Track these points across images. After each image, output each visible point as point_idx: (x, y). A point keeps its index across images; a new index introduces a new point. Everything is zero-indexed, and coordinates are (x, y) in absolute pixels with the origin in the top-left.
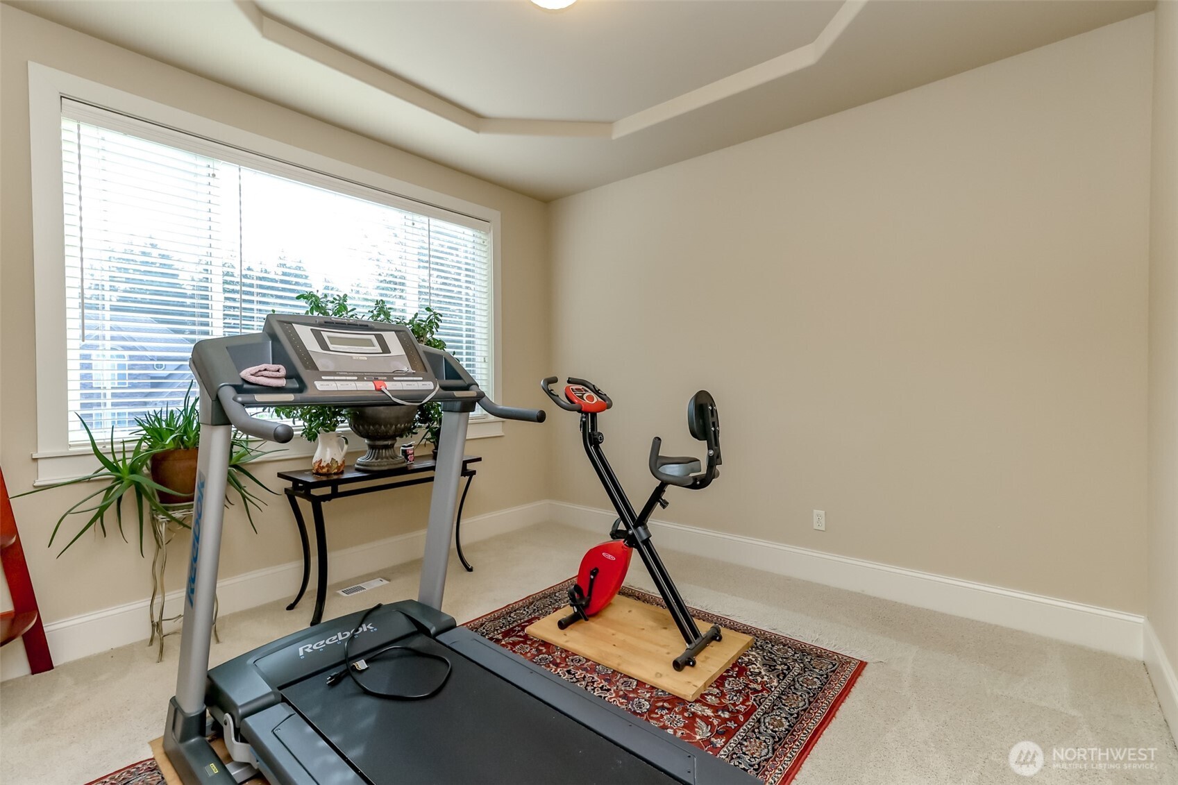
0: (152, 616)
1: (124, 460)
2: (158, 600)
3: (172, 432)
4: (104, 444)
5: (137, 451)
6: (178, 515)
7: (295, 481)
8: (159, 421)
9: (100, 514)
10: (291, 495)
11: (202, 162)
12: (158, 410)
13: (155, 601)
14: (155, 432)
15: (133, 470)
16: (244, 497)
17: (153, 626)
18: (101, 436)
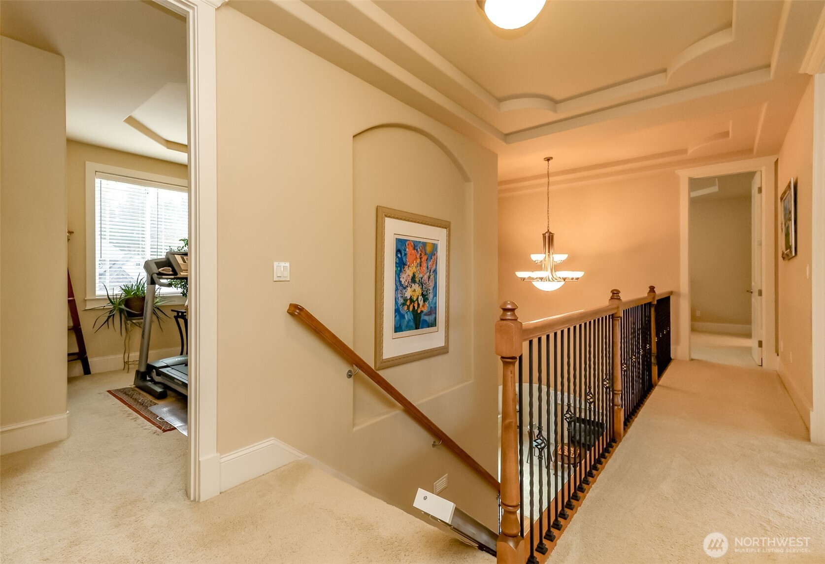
0: (124, 359)
1: (116, 301)
2: (126, 355)
3: (133, 291)
4: (111, 296)
5: (120, 298)
6: (134, 321)
7: (178, 312)
8: (128, 287)
9: (107, 320)
10: (176, 318)
11: (143, 188)
12: (127, 284)
13: (125, 355)
14: (127, 291)
15: (120, 304)
16: (158, 317)
17: (125, 362)
18: (110, 293)
